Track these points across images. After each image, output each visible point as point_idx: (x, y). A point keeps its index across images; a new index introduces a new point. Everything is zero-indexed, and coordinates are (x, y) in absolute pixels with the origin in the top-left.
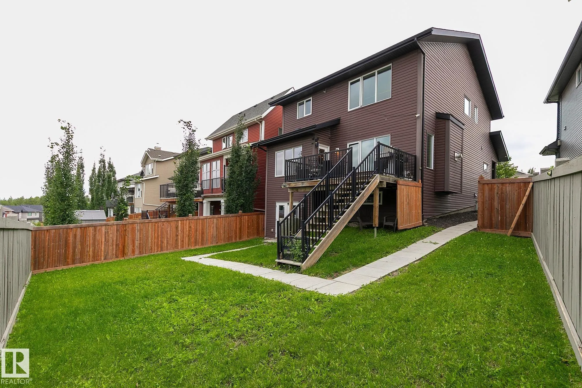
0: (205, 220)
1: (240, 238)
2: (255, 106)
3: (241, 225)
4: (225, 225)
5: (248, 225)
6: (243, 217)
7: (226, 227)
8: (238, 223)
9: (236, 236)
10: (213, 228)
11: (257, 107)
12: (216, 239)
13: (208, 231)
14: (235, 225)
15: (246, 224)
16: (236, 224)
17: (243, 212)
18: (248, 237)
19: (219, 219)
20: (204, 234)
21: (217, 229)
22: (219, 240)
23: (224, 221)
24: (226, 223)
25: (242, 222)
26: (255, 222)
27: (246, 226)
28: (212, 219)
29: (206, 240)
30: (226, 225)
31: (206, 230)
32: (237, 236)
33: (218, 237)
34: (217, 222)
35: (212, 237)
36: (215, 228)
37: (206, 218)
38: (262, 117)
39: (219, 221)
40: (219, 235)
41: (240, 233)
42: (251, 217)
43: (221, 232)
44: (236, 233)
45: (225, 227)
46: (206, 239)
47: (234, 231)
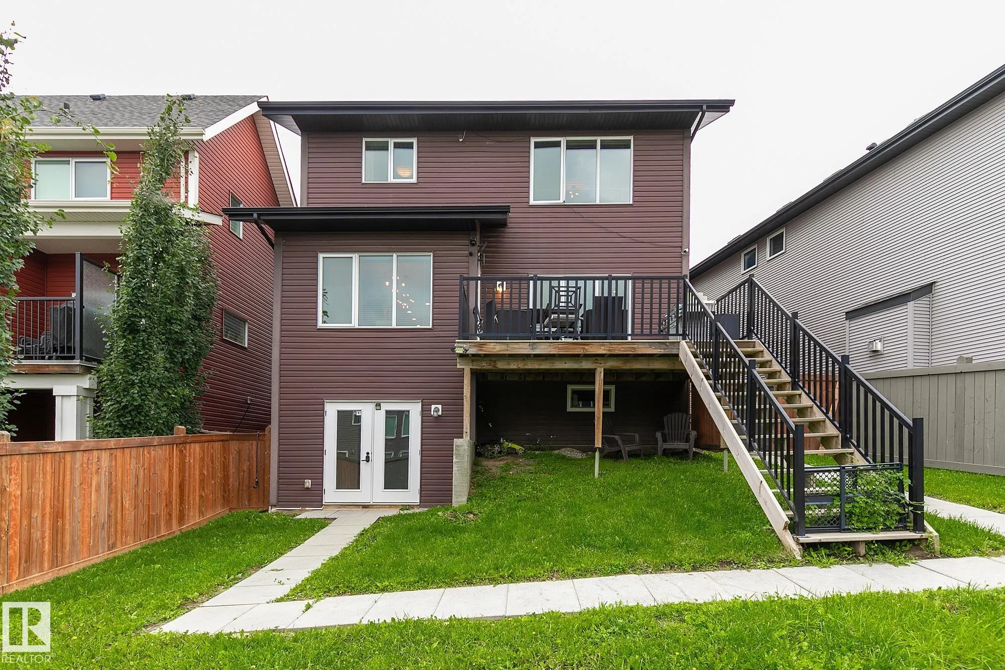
0: (68, 457)
1: (181, 519)
2: (96, 98)
3: (184, 476)
4: (137, 477)
5: (201, 474)
6: (188, 446)
7: (141, 483)
8: (175, 470)
9: (170, 515)
10: (98, 490)
11: (105, 103)
12: (109, 532)
13: (78, 503)
14: (166, 475)
15: (197, 473)
16: (171, 471)
17: (188, 431)
18: (201, 513)
19: (119, 453)
20: (63, 517)
21: (111, 493)
22: (119, 536)
23: (133, 461)
24: (141, 470)
25: (187, 465)
26: (218, 465)
27: (197, 477)
28: (95, 453)
29: (73, 543)
30: (141, 476)
31: (72, 502)
32: (174, 515)
33: (116, 522)
34: (110, 467)
35: (96, 525)
36: (104, 490)
37: (73, 448)
38: (205, 138)
39: (119, 461)
40: (119, 515)
41: (182, 501)
42: (208, 448)
43: (127, 504)
44: (169, 504)
45: (137, 485)
46: (72, 536)
47: (164, 497)
